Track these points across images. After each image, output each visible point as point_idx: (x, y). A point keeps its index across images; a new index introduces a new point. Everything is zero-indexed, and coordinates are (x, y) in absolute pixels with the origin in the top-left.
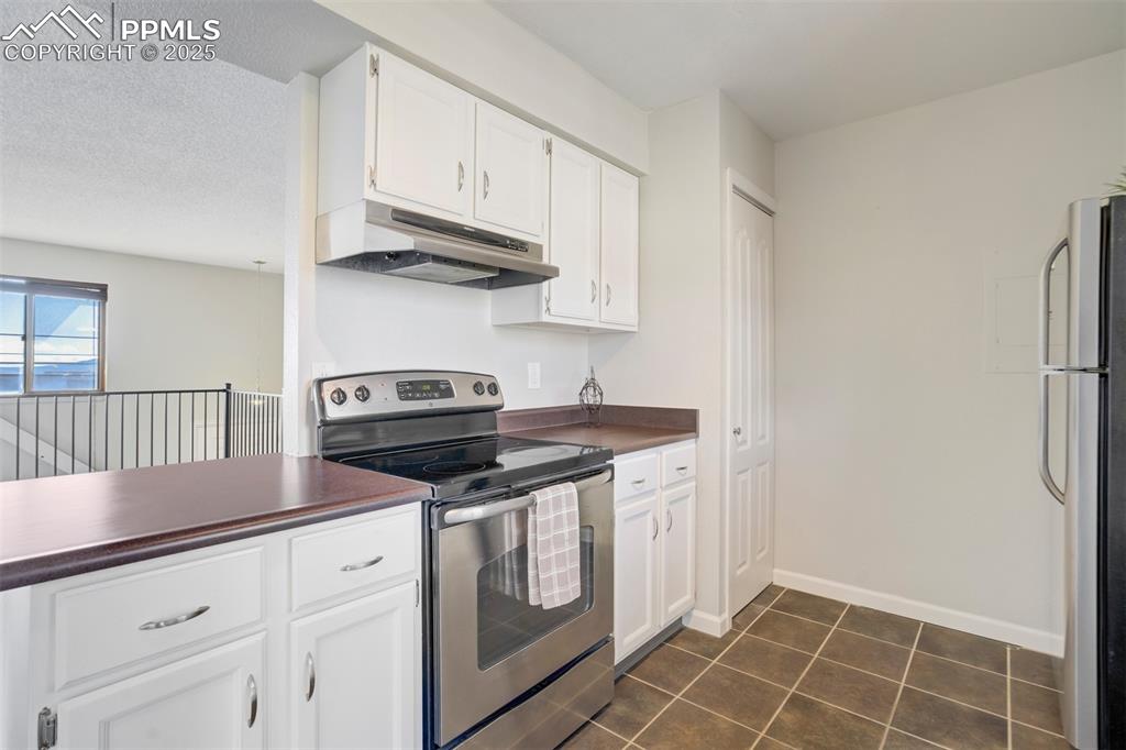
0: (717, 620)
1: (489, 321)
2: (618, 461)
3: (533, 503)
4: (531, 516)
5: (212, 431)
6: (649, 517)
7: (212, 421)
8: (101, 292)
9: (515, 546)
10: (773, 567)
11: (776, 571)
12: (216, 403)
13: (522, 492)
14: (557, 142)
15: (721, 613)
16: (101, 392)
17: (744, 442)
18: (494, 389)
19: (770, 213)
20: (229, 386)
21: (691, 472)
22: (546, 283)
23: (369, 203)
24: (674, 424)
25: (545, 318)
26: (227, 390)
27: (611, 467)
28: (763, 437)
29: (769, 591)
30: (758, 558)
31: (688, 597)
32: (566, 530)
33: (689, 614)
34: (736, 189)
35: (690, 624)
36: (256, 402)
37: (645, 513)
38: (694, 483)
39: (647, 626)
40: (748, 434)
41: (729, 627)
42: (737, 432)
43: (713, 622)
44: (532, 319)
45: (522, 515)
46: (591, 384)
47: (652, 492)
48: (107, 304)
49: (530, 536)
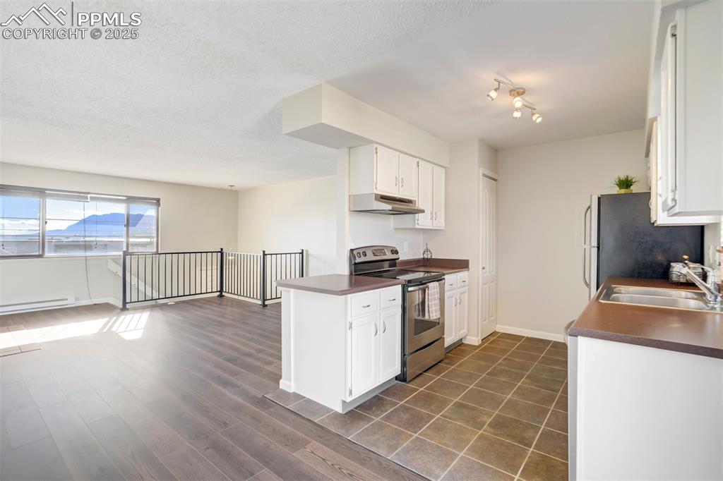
0: (476, 339)
1: (392, 227)
2: (446, 277)
3: (428, 287)
4: (427, 291)
5: (214, 271)
6: (454, 298)
7: (214, 267)
8: (158, 202)
9: (420, 301)
10: (496, 324)
11: (498, 326)
12: (217, 257)
13: (423, 284)
14: (421, 162)
15: (478, 336)
16: (157, 253)
17: (486, 273)
18: (396, 252)
19: (495, 180)
20: (222, 249)
21: (467, 283)
22: (417, 215)
23: (376, 194)
24: (462, 265)
25: (417, 227)
26: (221, 252)
27: (444, 279)
28: (492, 271)
29: (494, 333)
30: (491, 319)
31: (465, 330)
32: (436, 296)
33: (465, 337)
34: (484, 175)
35: (465, 342)
36: (230, 258)
37: (452, 296)
38: (467, 288)
39: (453, 337)
40: (487, 269)
41: (480, 342)
42: (483, 268)
43: (474, 340)
44: (412, 227)
45: (424, 291)
46: (427, 250)
47: (454, 289)
48: (160, 208)
49: (427, 297)
